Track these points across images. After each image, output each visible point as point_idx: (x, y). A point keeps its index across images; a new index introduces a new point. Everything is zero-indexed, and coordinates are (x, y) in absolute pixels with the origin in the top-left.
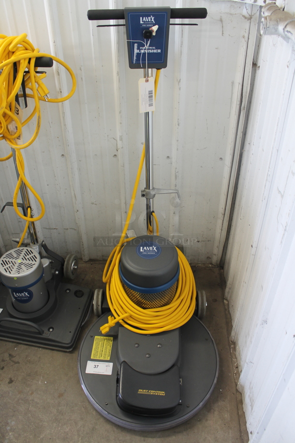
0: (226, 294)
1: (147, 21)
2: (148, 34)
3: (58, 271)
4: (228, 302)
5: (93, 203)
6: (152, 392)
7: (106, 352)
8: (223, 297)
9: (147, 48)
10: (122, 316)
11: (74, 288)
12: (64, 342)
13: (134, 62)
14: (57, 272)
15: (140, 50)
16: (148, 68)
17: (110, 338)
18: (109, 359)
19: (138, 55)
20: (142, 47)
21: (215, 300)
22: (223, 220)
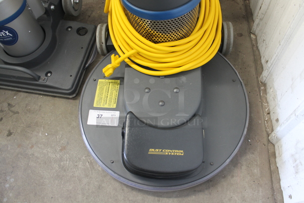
0: (254, 27)
3: (54, 5)
4: (256, 36)
6: (167, 152)
7: (111, 98)
8: (250, 32)
10: (127, 54)
11: (75, 25)
12: (63, 88)
14: (52, 7)
17: (116, 81)
18: (115, 106)
21: (241, 35)
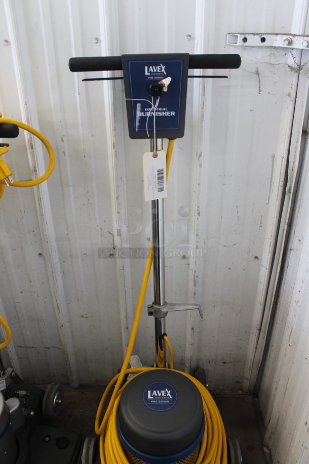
0: (267, 439)
1: (155, 71)
2: (156, 90)
3: (33, 411)
4: (270, 450)
5: (82, 316)
8: (262, 444)
9: (155, 109)
13: (137, 129)
14: (32, 413)
15: (145, 112)
16: (157, 138)
19: (143, 119)
20: (148, 108)
21: (252, 448)
22: (259, 337)
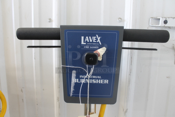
1: (91, 41)
2: (92, 59)
9: (89, 77)
13: (71, 94)
15: (79, 79)
16: (90, 103)
19: (77, 85)
20: (83, 75)
